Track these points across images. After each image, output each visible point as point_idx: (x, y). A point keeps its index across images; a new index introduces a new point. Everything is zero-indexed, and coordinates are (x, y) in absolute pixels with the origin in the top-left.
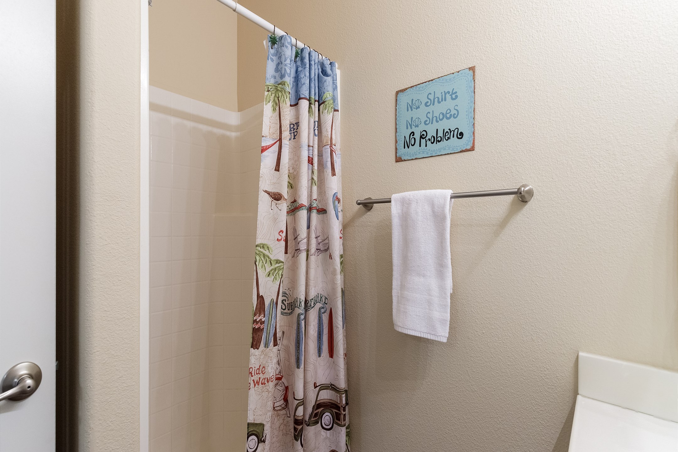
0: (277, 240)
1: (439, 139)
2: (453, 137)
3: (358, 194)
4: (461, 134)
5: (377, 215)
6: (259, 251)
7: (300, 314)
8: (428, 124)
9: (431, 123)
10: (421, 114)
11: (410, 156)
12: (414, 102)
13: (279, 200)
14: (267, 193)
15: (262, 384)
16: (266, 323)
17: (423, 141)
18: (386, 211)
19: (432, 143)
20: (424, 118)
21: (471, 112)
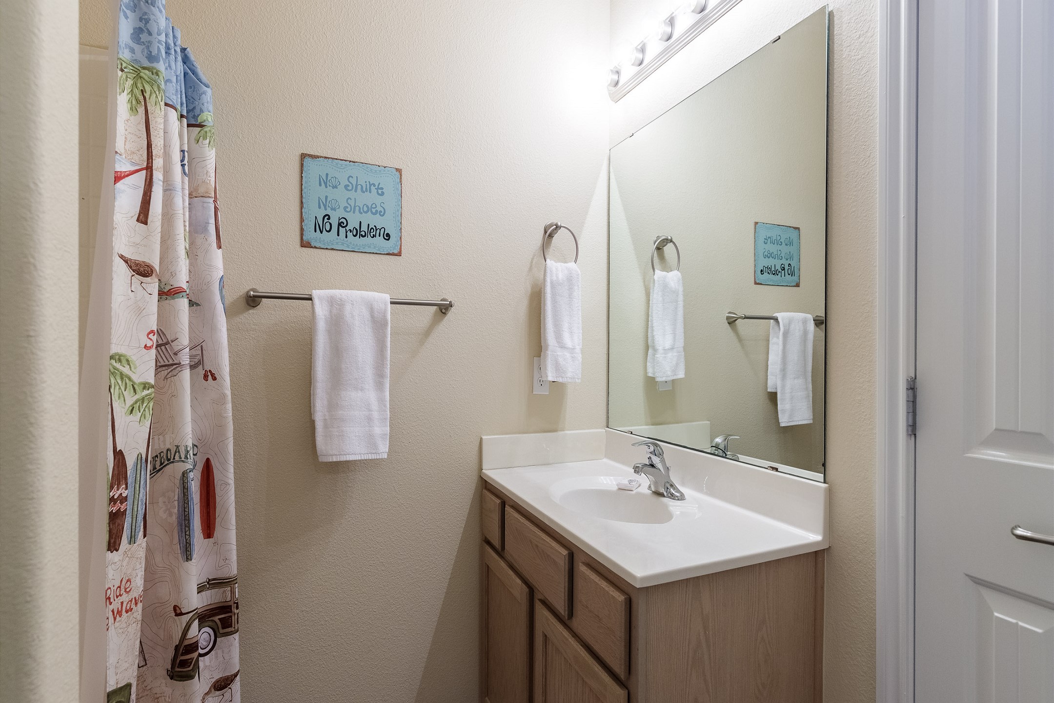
0: (145, 348)
1: (363, 233)
2: (380, 236)
3: (229, 281)
4: (388, 235)
5: (267, 315)
6: (115, 368)
7: (188, 471)
8: (349, 212)
9: (352, 211)
10: (340, 196)
11: (324, 244)
12: (329, 179)
13: (147, 276)
14: (123, 260)
15: (127, 612)
16: (130, 500)
17: (342, 230)
18: (285, 310)
19: (355, 236)
20: (343, 204)
21: (398, 216)
